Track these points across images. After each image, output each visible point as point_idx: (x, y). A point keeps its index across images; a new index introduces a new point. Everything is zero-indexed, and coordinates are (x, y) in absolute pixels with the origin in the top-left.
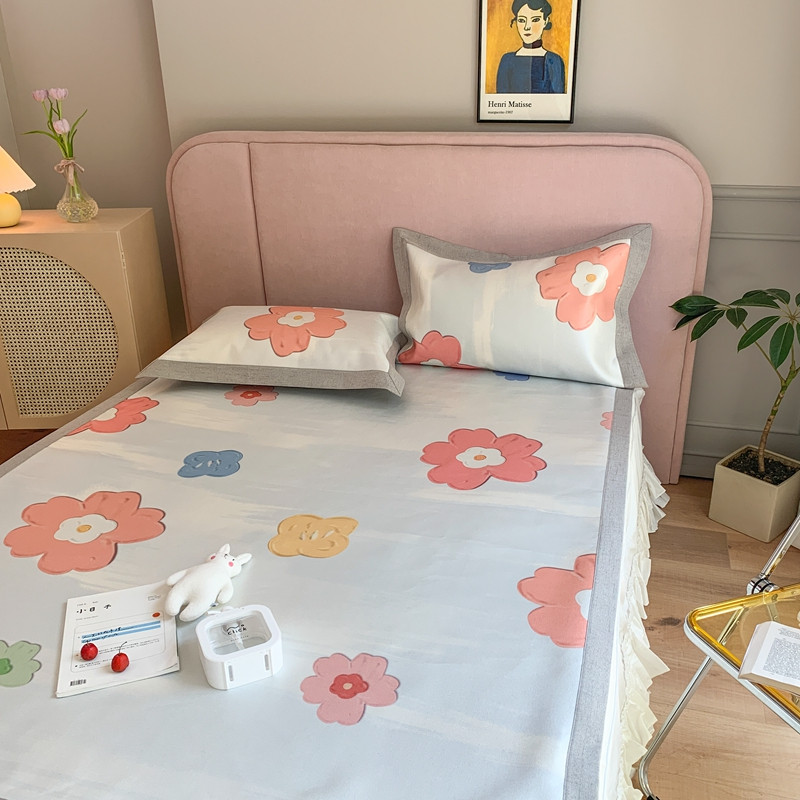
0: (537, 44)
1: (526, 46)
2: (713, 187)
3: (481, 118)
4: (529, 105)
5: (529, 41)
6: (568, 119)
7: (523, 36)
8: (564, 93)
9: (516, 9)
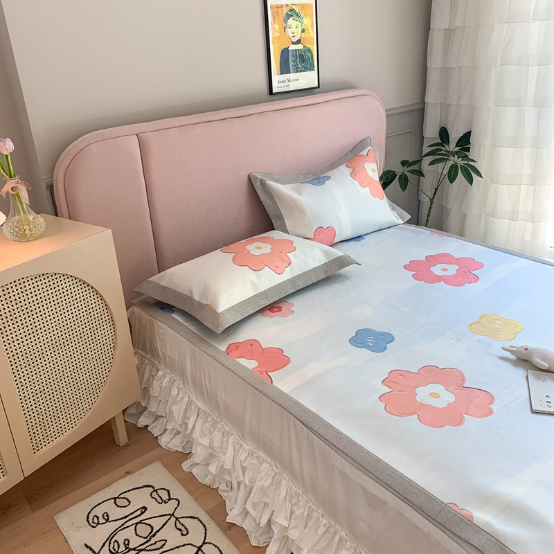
0: (299, 42)
1: (293, 43)
2: (386, 110)
3: (274, 92)
4: (297, 80)
5: (294, 40)
6: (317, 86)
7: (292, 38)
8: (313, 70)
9: (286, 21)
